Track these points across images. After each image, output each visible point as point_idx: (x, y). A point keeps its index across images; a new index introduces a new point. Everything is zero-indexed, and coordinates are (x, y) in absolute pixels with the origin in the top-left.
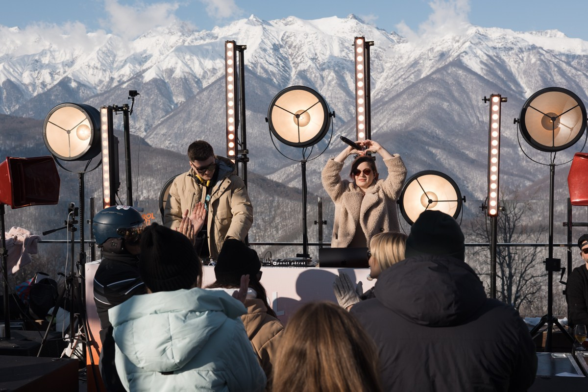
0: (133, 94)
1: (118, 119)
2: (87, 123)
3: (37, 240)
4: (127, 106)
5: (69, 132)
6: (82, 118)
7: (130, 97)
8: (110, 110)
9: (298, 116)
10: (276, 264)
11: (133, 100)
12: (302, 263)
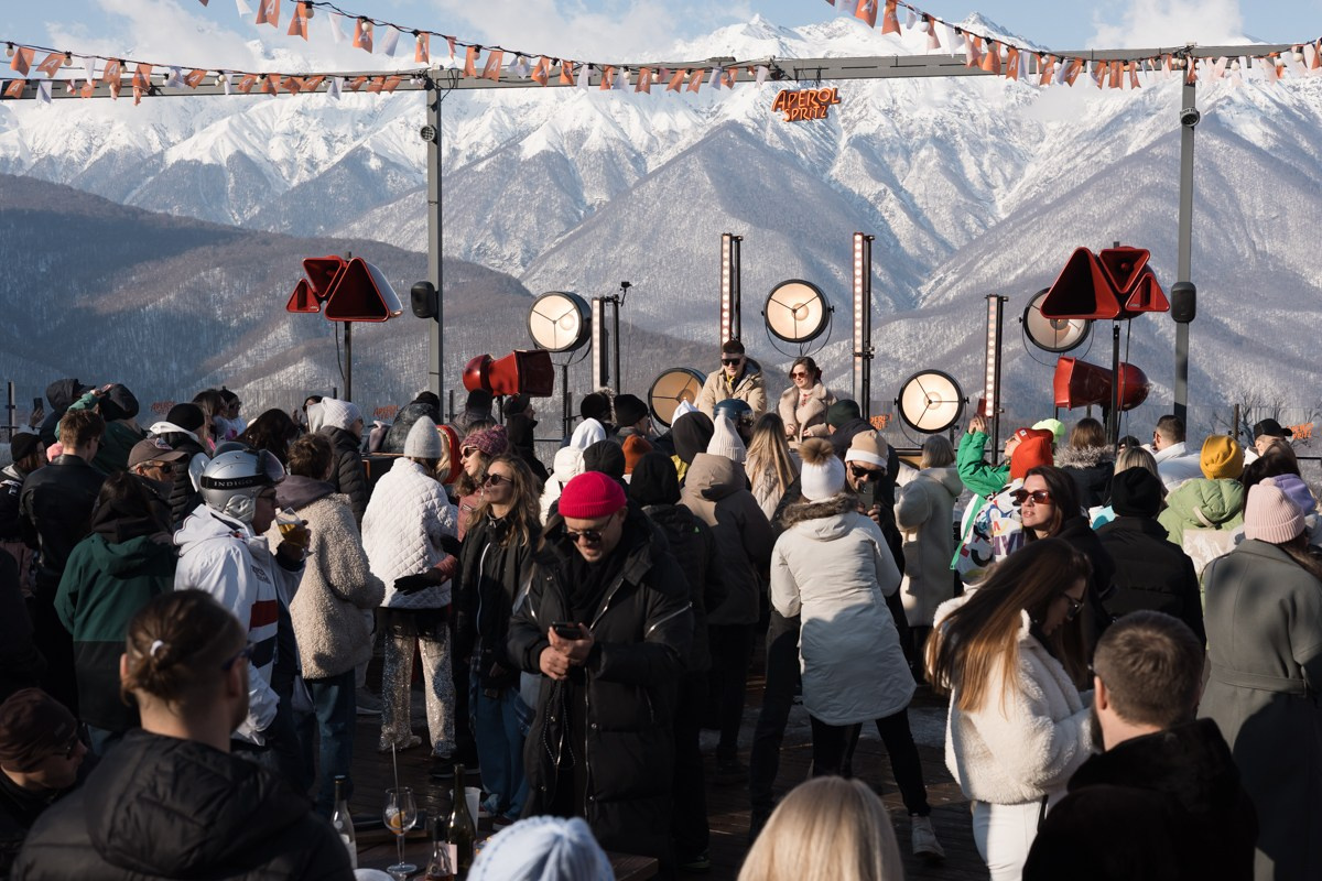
0: (625, 285)
1: (609, 309)
2: (575, 314)
4: (617, 296)
5: (555, 322)
6: (568, 306)
7: (622, 288)
8: (603, 301)
9: (795, 311)
11: (625, 291)
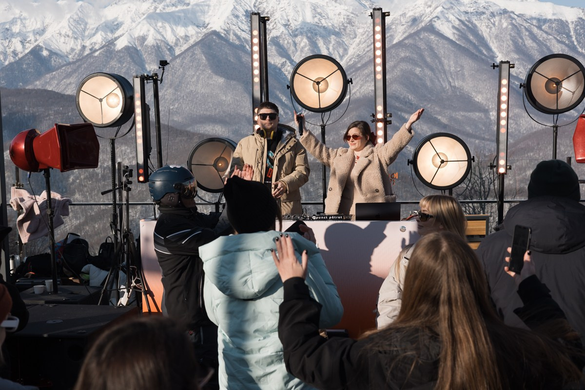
0: (164, 63)
1: (149, 86)
2: (119, 92)
3: (68, 202)
4: (156, 75)
5: (101, 100)
6: (112, 86)
7: (160, 66)
8: (143, 79)
9: (318, 83)
10: (315, 219)
11: (164, 69)
12: (339, 218)
